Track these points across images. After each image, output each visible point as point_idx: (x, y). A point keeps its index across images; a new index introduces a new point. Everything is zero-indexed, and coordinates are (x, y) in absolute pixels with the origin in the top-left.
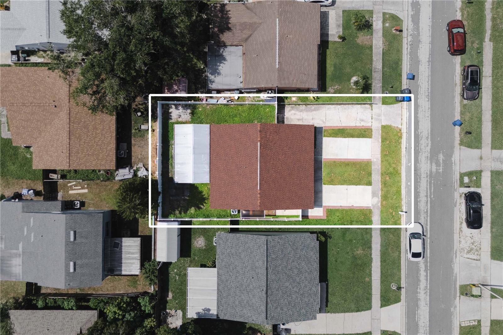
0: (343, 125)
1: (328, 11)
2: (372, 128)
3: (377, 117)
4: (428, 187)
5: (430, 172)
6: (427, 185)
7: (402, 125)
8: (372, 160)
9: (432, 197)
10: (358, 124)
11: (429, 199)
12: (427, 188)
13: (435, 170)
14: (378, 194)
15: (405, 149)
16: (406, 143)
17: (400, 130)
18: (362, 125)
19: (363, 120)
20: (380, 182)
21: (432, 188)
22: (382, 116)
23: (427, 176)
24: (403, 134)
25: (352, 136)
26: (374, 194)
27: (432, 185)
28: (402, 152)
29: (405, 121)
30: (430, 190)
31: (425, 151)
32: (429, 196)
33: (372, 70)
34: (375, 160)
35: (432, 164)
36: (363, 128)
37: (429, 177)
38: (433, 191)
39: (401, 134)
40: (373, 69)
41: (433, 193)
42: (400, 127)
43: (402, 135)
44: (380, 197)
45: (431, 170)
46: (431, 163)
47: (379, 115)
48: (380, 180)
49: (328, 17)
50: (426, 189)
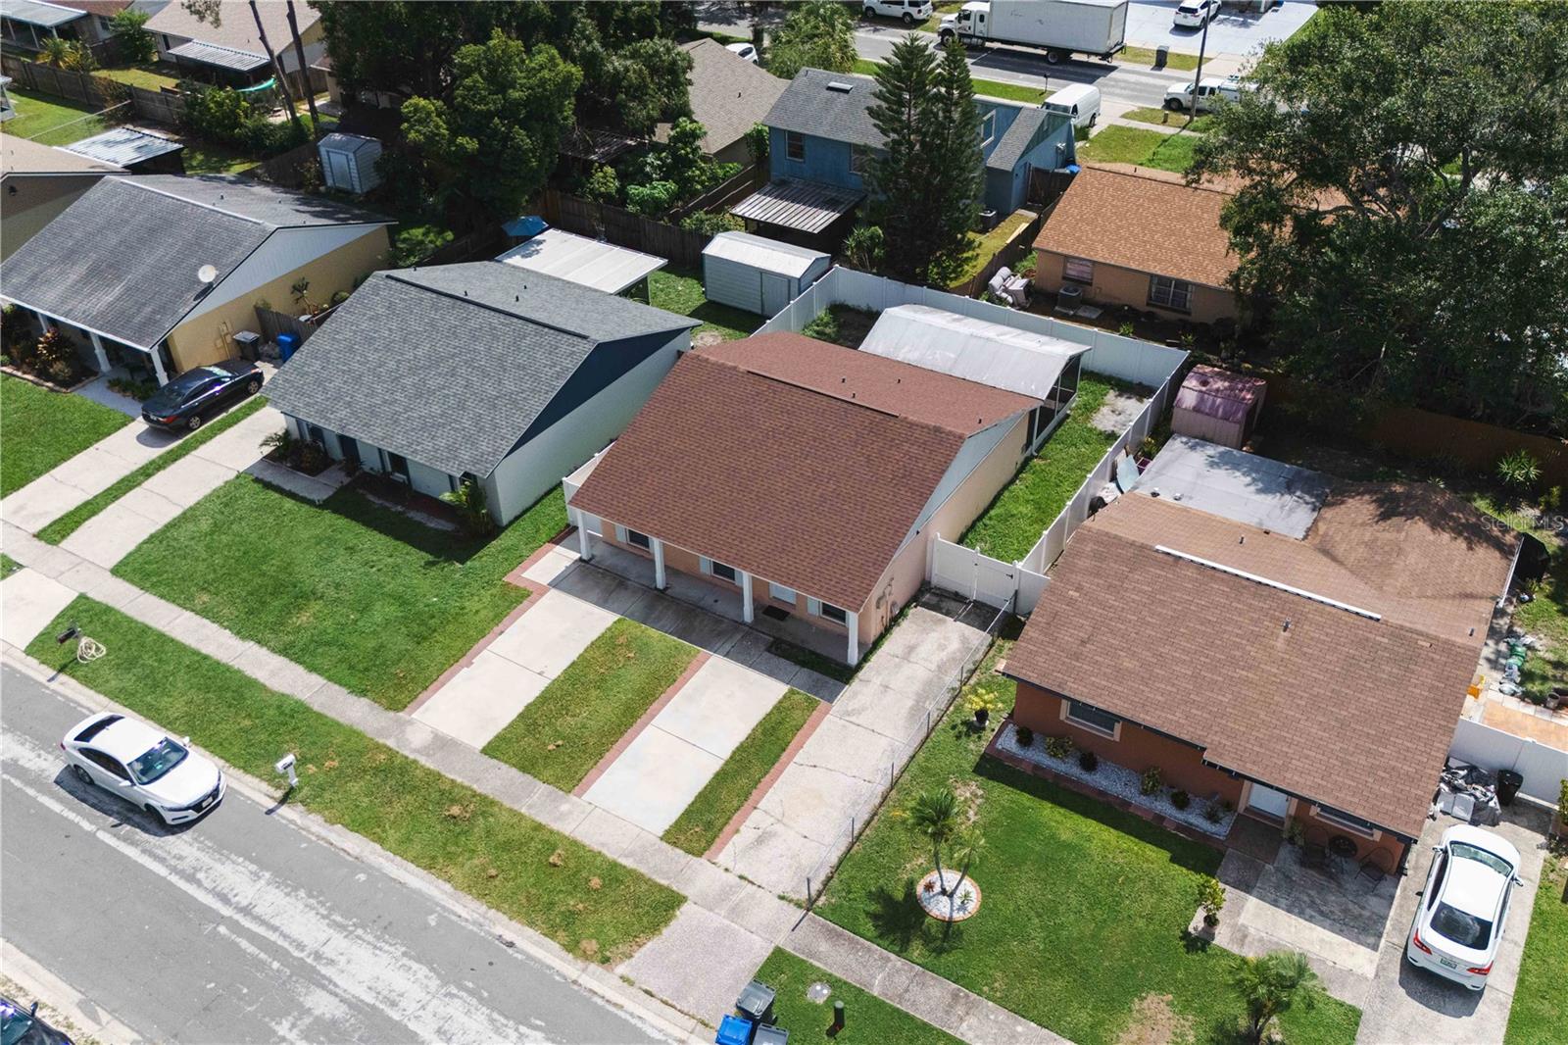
0: (791, 768)
1: (1375, 948)
2: (703, 860)
3: (735, 898)
4: (273, 937)
5: (324, 977)
6: (285, 936)
7: (624, 979)
8: (575, 799)
9: (222, 929)
10: (755, 817)
11: (226, 911)
12: (275, 929)
13: (308, 1004)
14: (428, 755)
15: (509, 936)
16: (529, 957)
17: (605, 961)
18: (742, 828)
19: (760, 841)
20: (466, 784)
21: (251, 949)
22: (727, 922)
23: (318, 956)
24: (580, 964)
25: (722, 777)
26: (442, 744)
27: (262, 956)
28: (505, 918)
29: (629, 1006)
30: (253, 938)
31: (430, 1008)
32: (238, 917)
33: (970, 987)
34: (565, 807)
35: (351, 1005)
36: (727, 829)
37: (309, 961)
38: (237, 945)
39: (586, 957)
40: (973, 996)
41: (234, 943)
42: (622, 969)
43: (576, 957)
44: (412, 757)
45: (323, 987)
46: (355, 1005)
47: (735, 912)
48: (475, 787)
49: (1340, 932)
50: (276, 922)
